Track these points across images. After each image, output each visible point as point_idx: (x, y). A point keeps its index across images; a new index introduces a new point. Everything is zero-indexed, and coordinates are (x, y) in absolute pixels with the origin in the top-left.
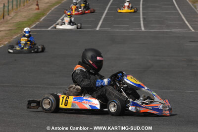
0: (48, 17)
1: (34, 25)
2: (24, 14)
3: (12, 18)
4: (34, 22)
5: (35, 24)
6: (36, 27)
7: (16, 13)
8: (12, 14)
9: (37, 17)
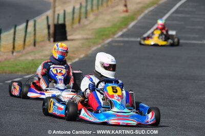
0: (139, 22)
1: (120, 33)
2: (108, 17)
3: (91, 22)
4: (120, 29)
5: (121, 31)
6: (122, 36)
7: (97, 15)
8: (91, 17)
9: (125, 22)
